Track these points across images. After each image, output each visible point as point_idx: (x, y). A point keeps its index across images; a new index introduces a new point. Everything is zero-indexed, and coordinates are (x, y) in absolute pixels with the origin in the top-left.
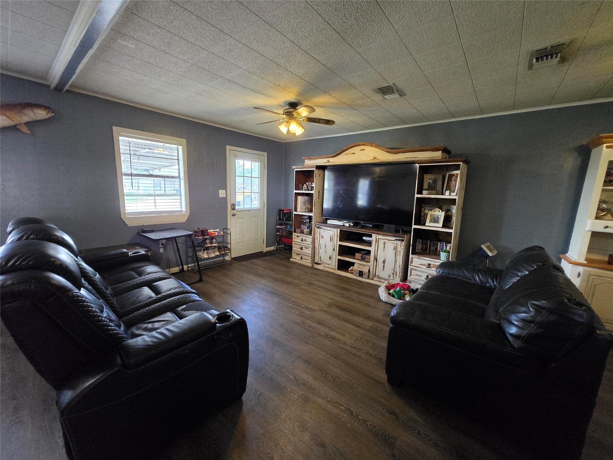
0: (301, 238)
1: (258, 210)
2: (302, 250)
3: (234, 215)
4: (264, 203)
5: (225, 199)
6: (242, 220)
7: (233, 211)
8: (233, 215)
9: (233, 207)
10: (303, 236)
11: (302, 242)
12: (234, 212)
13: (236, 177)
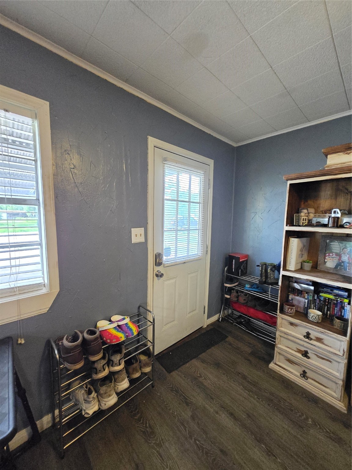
0: (304, 331)
1: (199, 260)
2: (309, 358)
3: (159, 275)
4: (207, 247)
5: (143, 246)
6: (173, 281)
7: (157, 268)
8: (157, 275)
9: (158, 262)
10: (309, 329)
11: (307, 340)
12: (160, 269)
13: (166, 202)
